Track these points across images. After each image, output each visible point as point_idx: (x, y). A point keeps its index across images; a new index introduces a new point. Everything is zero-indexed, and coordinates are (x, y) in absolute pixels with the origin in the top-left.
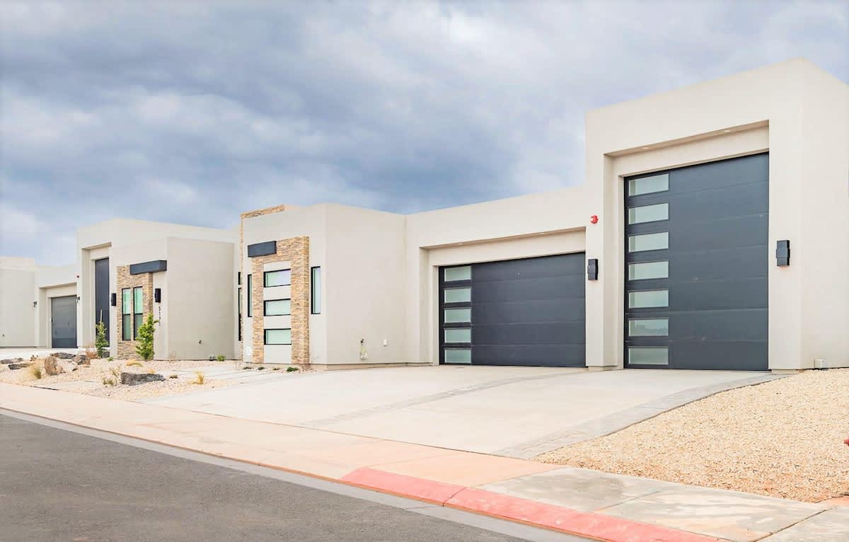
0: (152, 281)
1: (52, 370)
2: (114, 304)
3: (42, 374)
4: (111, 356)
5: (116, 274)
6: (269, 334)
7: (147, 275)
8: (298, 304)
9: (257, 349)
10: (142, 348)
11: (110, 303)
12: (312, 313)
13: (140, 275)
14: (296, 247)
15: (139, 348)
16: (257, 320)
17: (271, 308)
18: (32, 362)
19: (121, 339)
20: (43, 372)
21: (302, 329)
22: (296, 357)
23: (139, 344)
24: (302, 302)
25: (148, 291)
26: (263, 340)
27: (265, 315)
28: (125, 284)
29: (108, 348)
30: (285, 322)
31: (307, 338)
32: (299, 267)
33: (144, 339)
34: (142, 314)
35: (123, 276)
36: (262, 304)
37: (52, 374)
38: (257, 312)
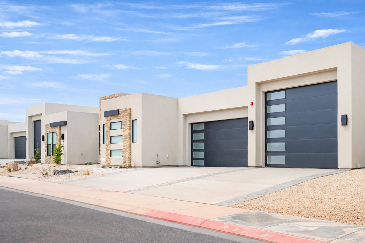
0: (60, 130)
1: (16, 169)
2: (43, 140)
3: (11, 170)
4: (42, 162)
5: (44, 127)
6: (113, 152)
7: (58, 127)
8: (126, 138)
9: (107, 159)
10: (55, 158)
11: (42, 140)
12: (132, 142)
13: (55, 127)
14: (125, 112)
15: (54, 159)
16: (107, 145)
17: (114, 140)
18: (7, 165)
19: (47, 155)
20: (12, 169)
21: (128, 150)
22: (124, 162)
23: (54, 157)
24: (128, 137)
25: (59, 134)
26: (110, 155)
27: (111, 143)
28: (48, 131)
29: (41, 159)
30: (120, 147)
31: (130, 154)
32: (127, 121)
33: (57, 155)
34: (56, 144)
35: (47, 128)
36: (110, 138)
37: (16, 170)
38: (107, 142)
